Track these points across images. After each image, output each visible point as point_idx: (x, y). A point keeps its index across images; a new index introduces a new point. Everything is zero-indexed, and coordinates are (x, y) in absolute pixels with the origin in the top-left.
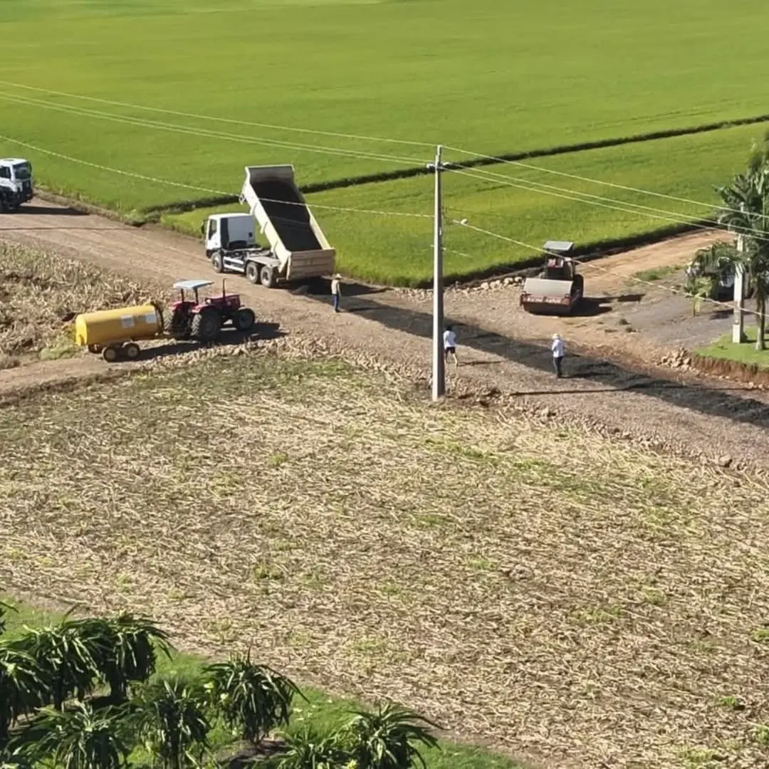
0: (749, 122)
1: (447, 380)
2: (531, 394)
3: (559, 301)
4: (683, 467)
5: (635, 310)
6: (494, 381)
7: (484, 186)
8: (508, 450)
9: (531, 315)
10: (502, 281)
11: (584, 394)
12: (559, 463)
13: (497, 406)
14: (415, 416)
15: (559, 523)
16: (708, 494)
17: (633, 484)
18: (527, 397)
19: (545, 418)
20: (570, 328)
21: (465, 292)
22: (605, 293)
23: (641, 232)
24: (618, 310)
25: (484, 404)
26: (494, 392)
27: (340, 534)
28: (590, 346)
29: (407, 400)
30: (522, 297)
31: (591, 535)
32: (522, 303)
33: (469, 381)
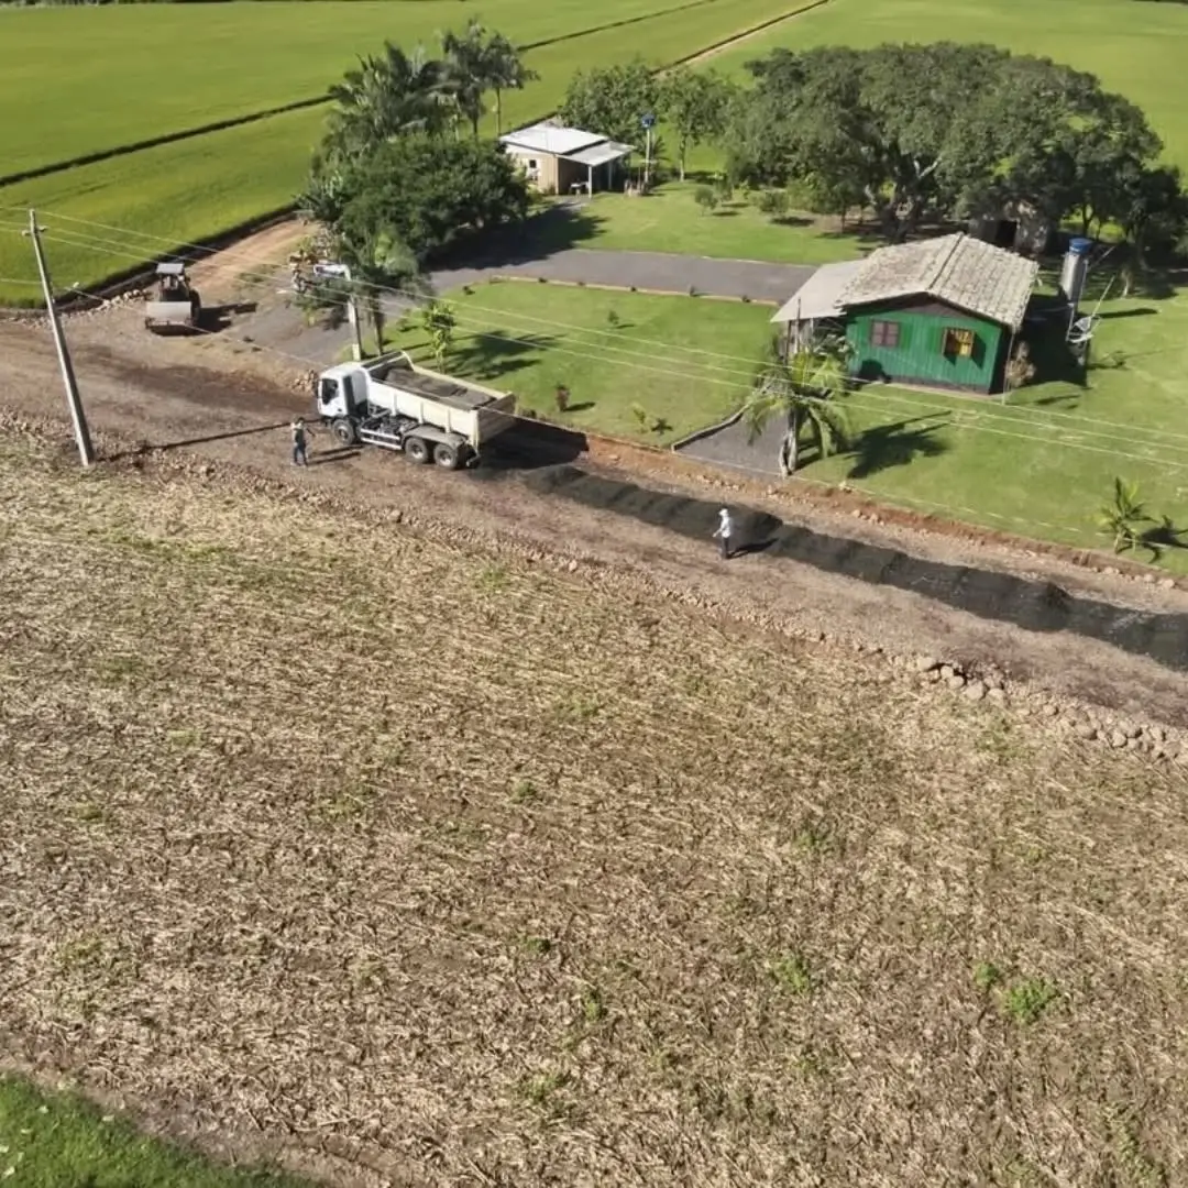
0: (282, 110)
1: (93, 436)
2: (183, 444)
3: (182, 323)
4: (360, 531)
5: (253, 321)
6: (142, 431)
7: (83, 188)
8: (177, 531)
9: (159, 337)
10: (122, 298)
11: (235, 438)
12: (236, 546)
13: (152, 464)
14: (68, 493)
15: (259, 644)
16: (395, 566)
17: (319, 566)
18: (180, 449)
19: (204, 478)
20: (199, 350)
21: (89, 313)
22: (220, 302)
23: (230, 226)
24: (238, 323)
25: (138, 465)
26: (146, 448)
27: (12, 710)
28: (224, 371)
29: (56, 469)
30: (146, 322)
31: (297, 657)
32: (147, 327)
33: (117, 436)
